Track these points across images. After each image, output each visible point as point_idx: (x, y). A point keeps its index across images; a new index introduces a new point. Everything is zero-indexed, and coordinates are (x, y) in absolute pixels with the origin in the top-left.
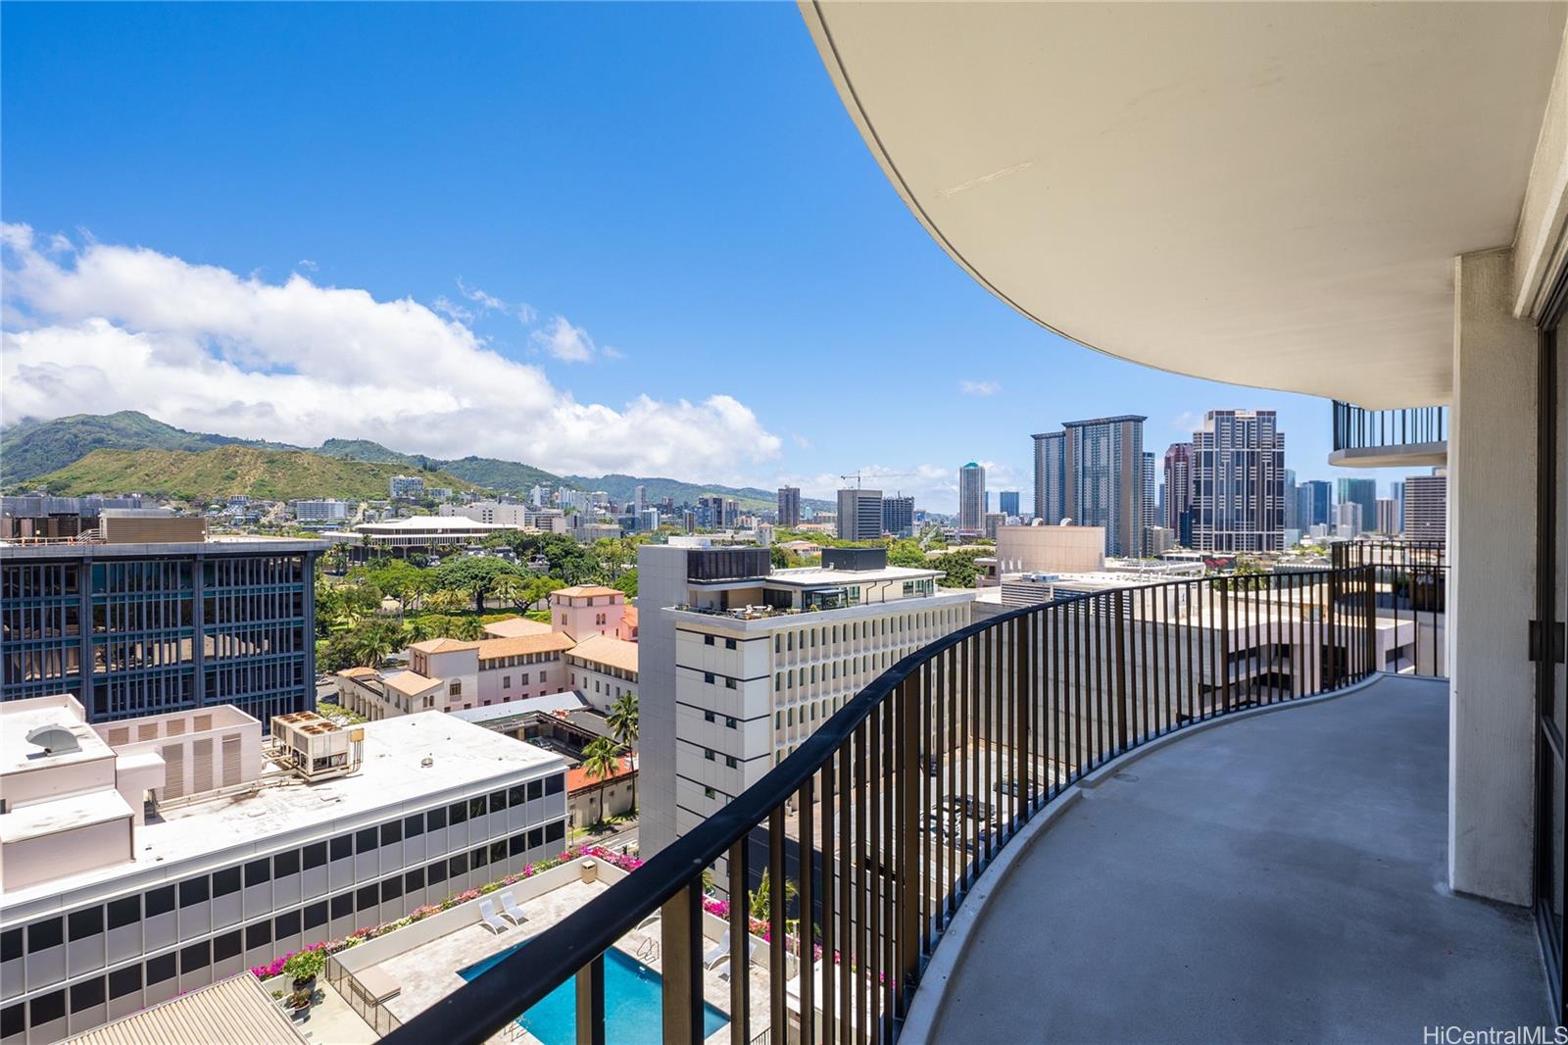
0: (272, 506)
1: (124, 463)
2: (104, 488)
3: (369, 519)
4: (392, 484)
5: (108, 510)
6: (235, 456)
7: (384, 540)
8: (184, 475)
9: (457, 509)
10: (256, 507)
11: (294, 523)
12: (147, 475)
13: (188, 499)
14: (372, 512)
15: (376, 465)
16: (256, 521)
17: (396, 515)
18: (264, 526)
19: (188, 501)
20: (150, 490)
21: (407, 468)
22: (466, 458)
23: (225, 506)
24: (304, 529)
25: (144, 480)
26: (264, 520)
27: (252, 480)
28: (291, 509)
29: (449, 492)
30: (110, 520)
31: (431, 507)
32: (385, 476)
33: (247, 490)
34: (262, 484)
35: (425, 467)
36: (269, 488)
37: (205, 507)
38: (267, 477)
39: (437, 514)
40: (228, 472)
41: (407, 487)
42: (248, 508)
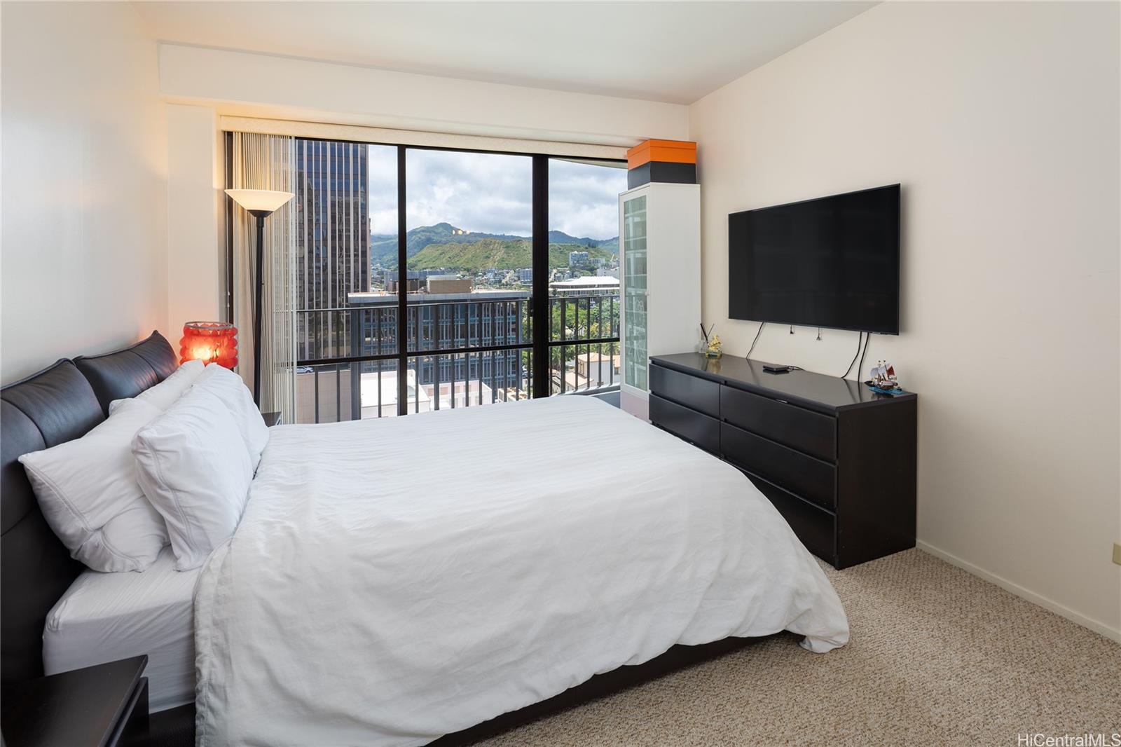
0: (508, 273)
1: (440, 252)
2: (431, 266)
3: (559, 279)
4: (570, 256)
5: (430, 276)
6: (490, 245)
7: (565, 292)
8: (466, 257)
9: (607, 272)
10: (500, 274)
11: (519, 283)
12: (450, 258)
13: (468, 270)
14: (559, 275)
15: (561, 246)
16: (500, 281)
17: (573, 276)
18: (503, 285)
19: (468, 271)
20: (451, 266)
21: (579, 246)
22: (614, 238)
23: (485, 274)
24: (523, 286)
25: (449, 261)
26: (504, 281)
27: (498, 258)
28: (517, 275)
29: (603, 261)
30: (430, 281)
31: (592, 271)
32: (567, 252)
33: (496, 264)
34: (503, 260)
35: (589, 245)
36: (507, 262)
37: (475, 274)
38: (505, 256)
39: (596, 275)
40: (486, 254)
41: (578, 259)
42: (496, 274)
